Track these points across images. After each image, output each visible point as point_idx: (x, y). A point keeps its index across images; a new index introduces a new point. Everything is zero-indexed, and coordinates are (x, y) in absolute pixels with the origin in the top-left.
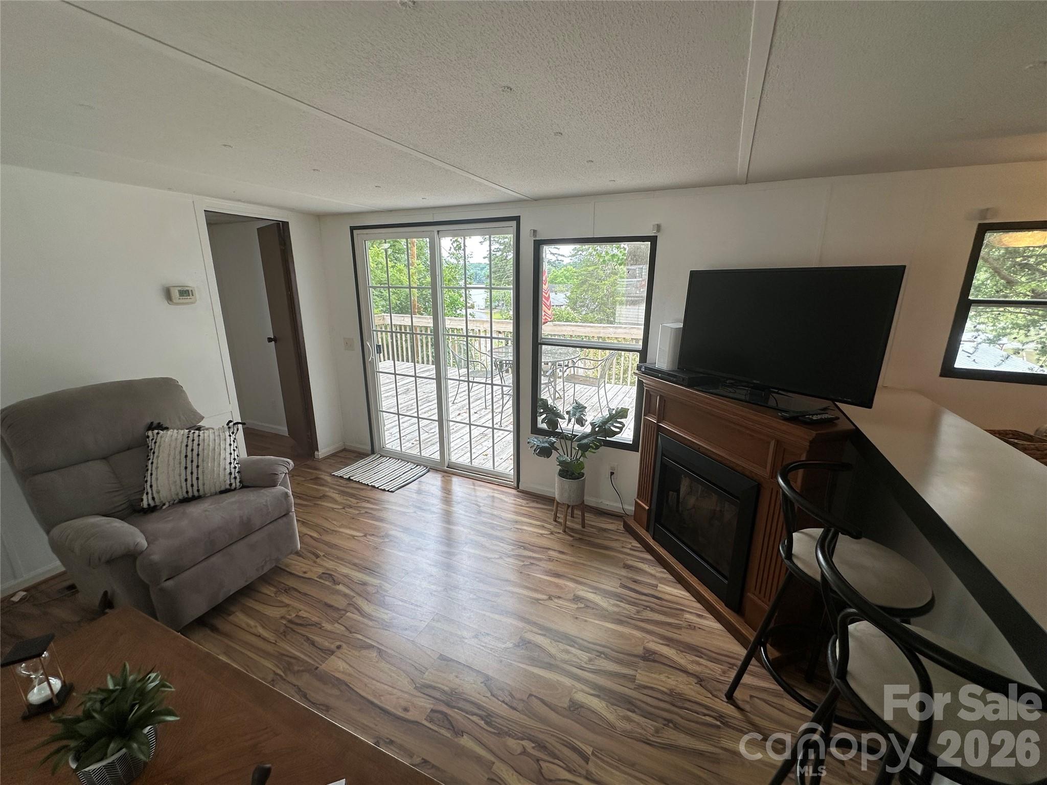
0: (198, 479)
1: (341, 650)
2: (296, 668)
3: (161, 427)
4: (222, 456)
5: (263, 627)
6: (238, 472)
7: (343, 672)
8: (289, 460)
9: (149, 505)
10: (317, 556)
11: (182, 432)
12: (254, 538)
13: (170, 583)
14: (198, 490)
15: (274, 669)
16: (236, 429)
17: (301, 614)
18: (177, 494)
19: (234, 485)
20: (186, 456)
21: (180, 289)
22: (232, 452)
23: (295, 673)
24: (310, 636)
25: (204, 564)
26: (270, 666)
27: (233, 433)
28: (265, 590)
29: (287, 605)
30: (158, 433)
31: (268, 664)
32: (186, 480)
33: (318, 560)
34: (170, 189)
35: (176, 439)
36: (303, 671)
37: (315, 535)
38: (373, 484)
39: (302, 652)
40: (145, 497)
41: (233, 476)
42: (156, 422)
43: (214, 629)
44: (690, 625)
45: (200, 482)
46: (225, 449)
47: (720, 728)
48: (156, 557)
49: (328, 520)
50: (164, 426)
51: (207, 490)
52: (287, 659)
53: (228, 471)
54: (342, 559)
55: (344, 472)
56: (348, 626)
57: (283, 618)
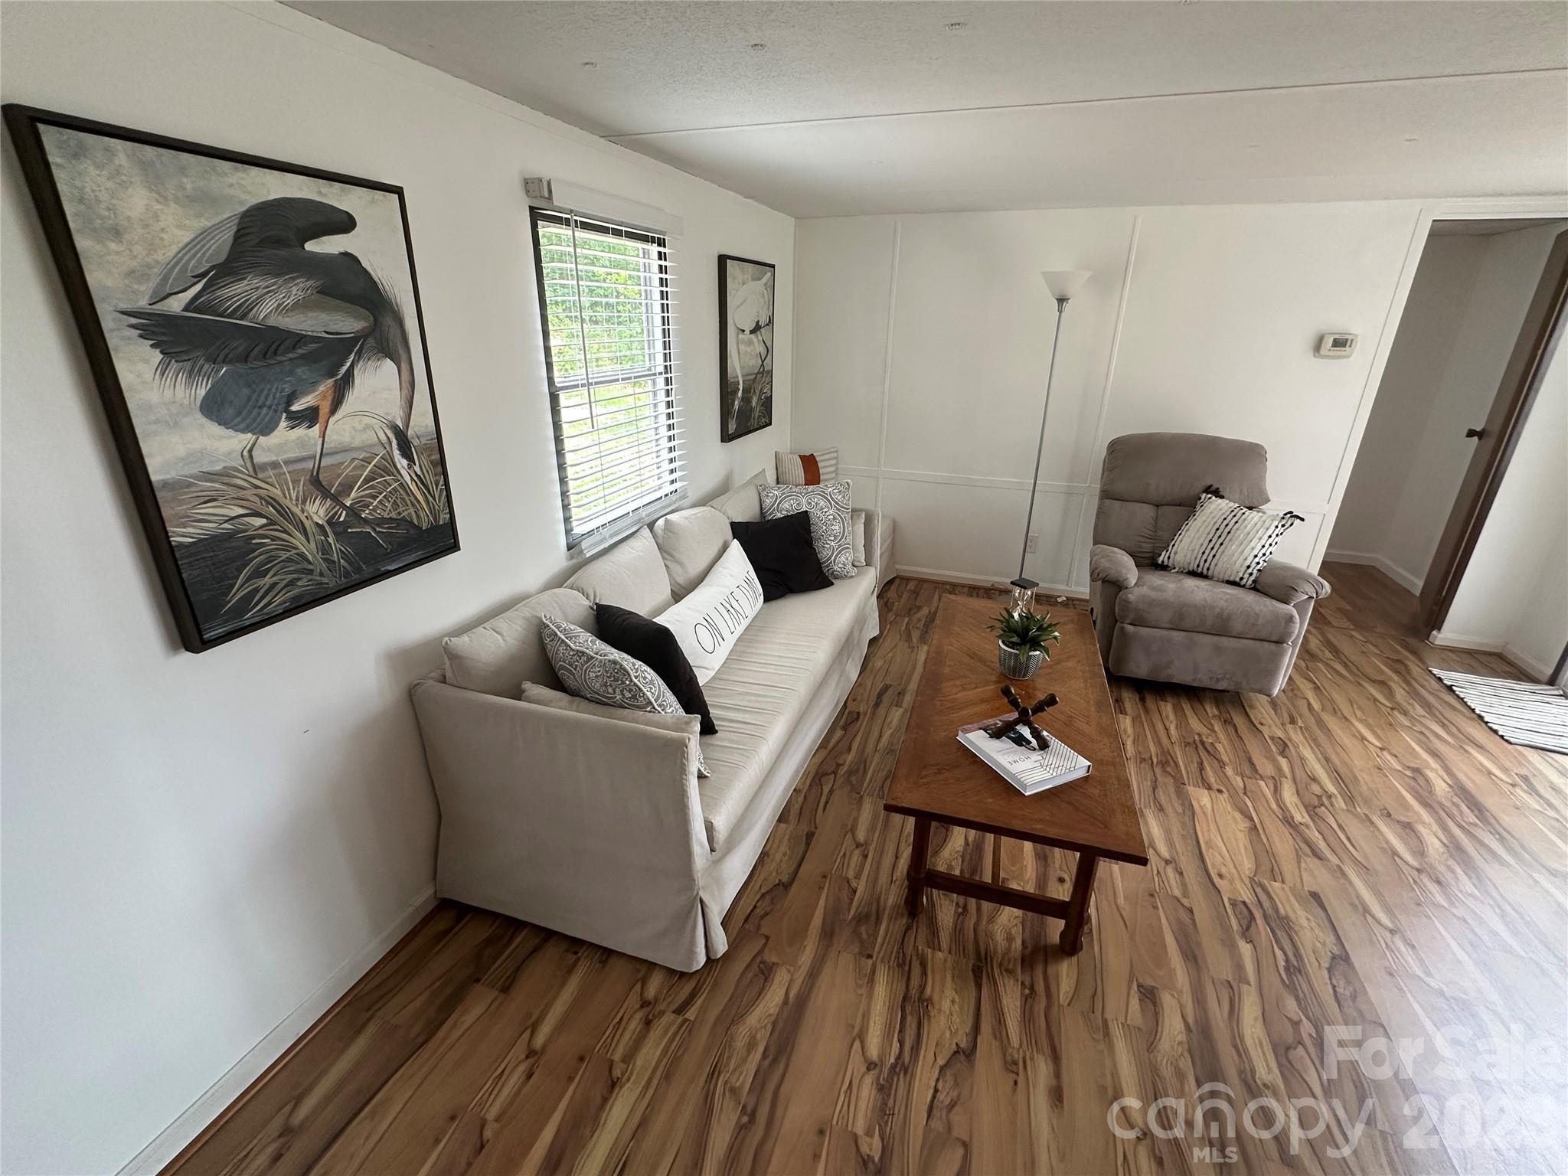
0: (1214, 556)
1: (1219, 795)
2: (1168, 769)
3: (1218, 494)
4: (1252, 544)
5: (1177, 728)
6: (1259, 570)
7: (1201, 807)
8: (1326, 583)
9: (1163, 562)
10: (1293, 721)
11: (1232, 504)
12: (1225, 642)
13: (1130, 628)
14: (1208, 569)
15: (1153, 754)
16: (1289, 523)
17: (1217, 745)
18: (1190, 563)
19: (1245, 580)
20: (1218, 529)
21: (1337, 336)
22: (1267, 545)
23: (1164, 771)
24: (1205, 762)
25: (1164, 632)
26: (1152, 750)
27: (1283, 526)
28: (1208, 707)
29: (1213, 731)
30: (1210, 498)
31: (1153, 749)
32: (1203, 553)
33: (1289, 726)
34: (1386, 198)
35: (1221, 509)
36: (1172, 776)
37: (1316, 706)
38: (1483, 714)
39: (1186, 768)
40: (1163, 553)
41: (1250, 570)
42: (1215, 486)
43: (1143, 700)
45: (1215, 560)
46: (1260, 539)
48: (1131, 597)
49: (1352, 705)
50: (1221, 493)
51: (1216, 574)
52: (1169, 757)
53: (1247, 563)
54: (1318, 745)
55: (1449, 677)
56: (1248, 788)
57: (1199, 735)
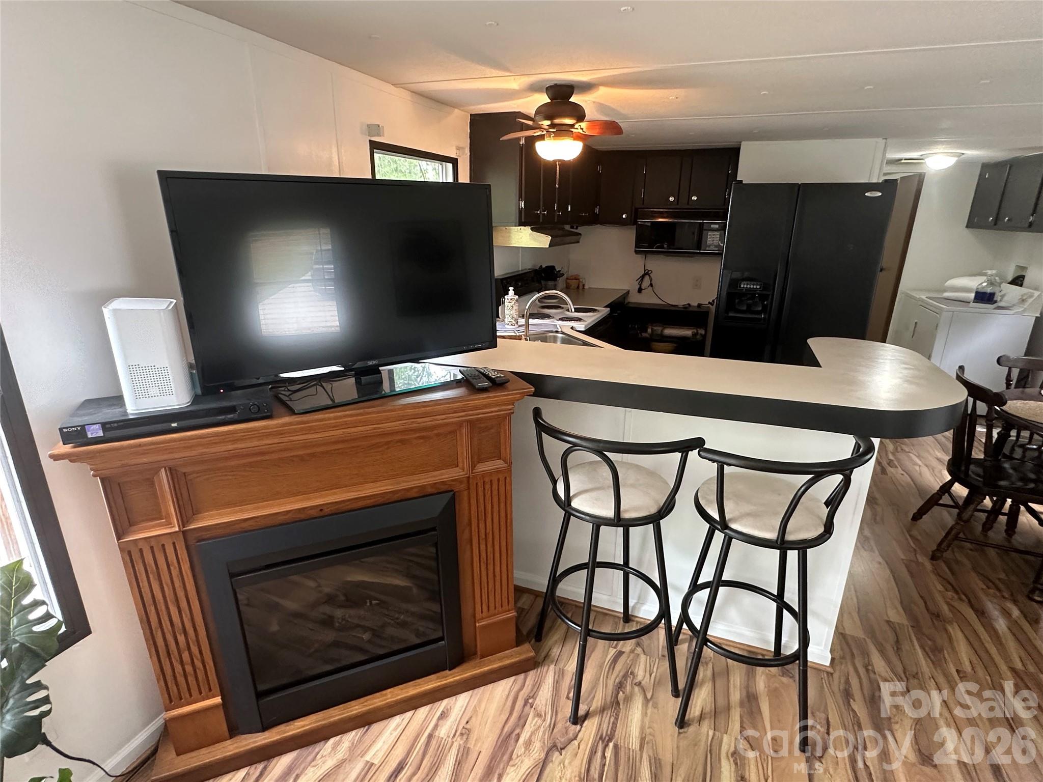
44: (462, 734)
47: (617, 745)
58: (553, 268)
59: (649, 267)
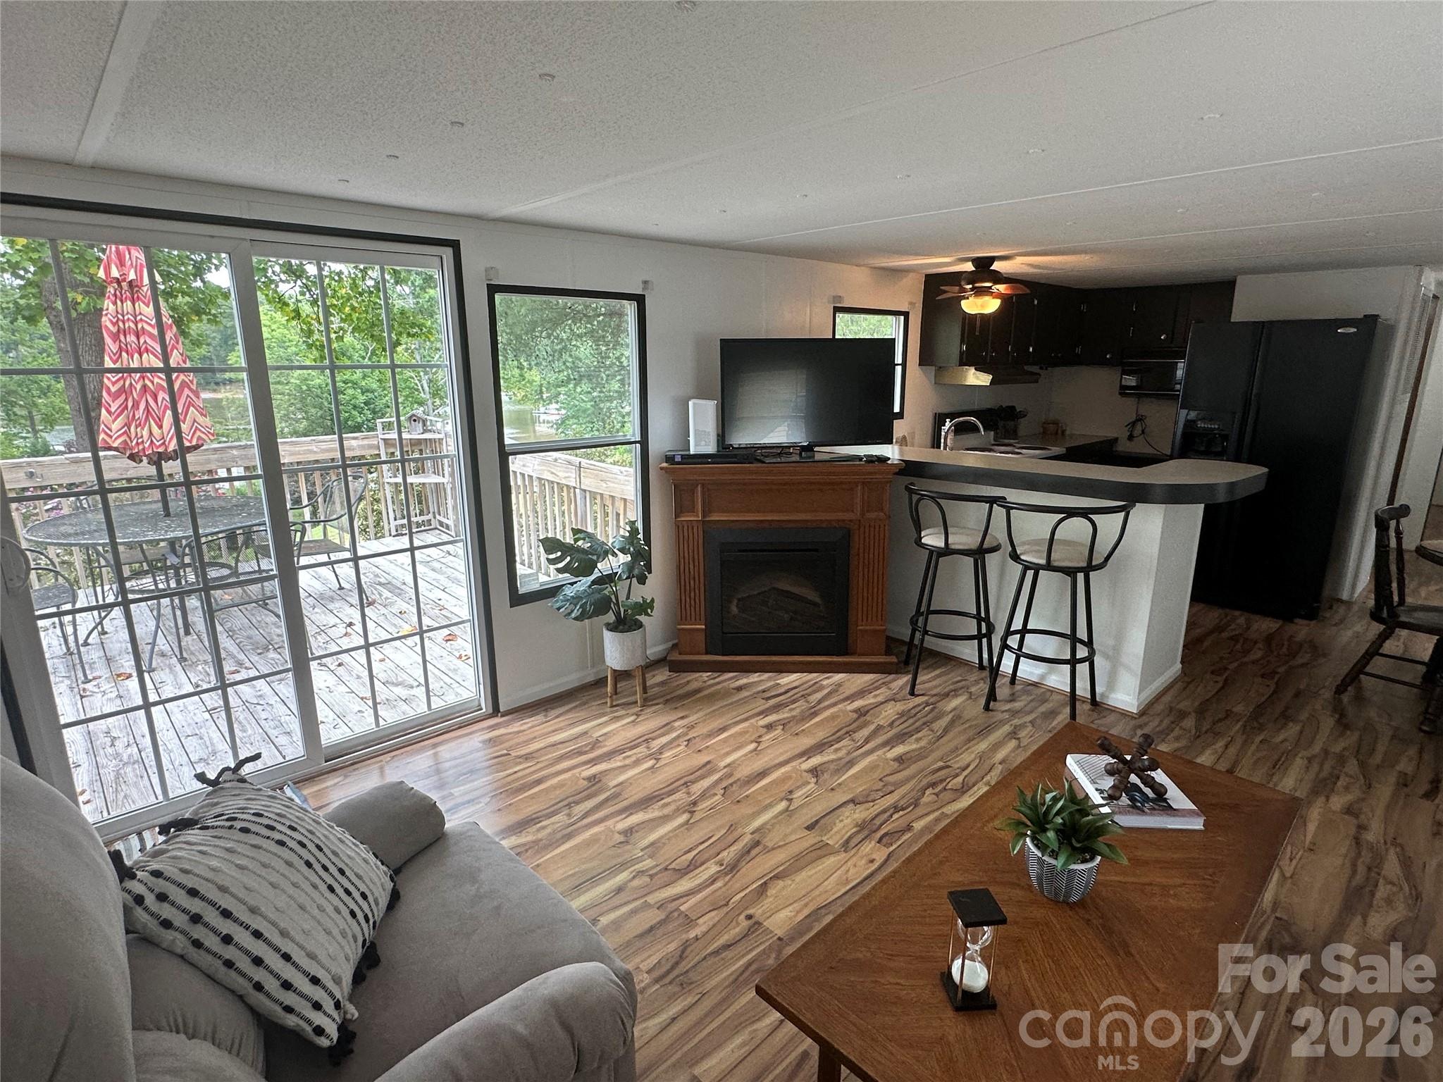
58: (1013, 408)
59: (1141, 412)
